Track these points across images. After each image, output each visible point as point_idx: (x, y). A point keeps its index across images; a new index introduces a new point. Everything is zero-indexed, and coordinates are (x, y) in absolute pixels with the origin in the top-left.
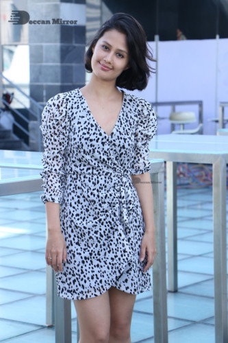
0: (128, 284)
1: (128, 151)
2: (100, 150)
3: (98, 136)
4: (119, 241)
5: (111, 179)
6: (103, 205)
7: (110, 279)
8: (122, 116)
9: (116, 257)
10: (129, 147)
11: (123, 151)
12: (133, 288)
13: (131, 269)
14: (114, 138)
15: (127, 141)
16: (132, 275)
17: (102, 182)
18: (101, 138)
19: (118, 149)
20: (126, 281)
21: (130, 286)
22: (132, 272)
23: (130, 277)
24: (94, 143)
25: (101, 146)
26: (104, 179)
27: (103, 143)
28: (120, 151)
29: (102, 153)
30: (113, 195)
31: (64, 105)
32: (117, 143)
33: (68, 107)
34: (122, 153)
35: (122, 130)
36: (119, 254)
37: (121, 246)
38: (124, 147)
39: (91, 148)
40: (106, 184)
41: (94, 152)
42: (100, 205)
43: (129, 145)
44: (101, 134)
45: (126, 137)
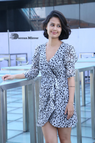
0: (55, 123)
1: (56, 68)
2: (45, 68)
3: (44, 63)
4: (50, 104)
5: (49, 79)
6: (45, 89)
7: (46, 120)
8: (56, 53)
9: (48, 111)
10: (56, 66)
11: (53, 68)
12: (57, 125)
13: (56, 117)
14: (50, 63)
15: (55, 64)
16: (57, 119)
17: (45, 80)
18: (45, 63)
19: (51, 67)
20: (54, 121)
21: (56, 124)
22: (57, 118)
23: (56, 120)
24: (42, 65)
25: (45, 66)
26: (46, 79)
27: (46, 65)
28: (52, 68)
29: (45, 69)
30: (48, 85)
31: (38, 50)
32: (51, 65)
33: (39, 50)
34: (53, 69)
35: (54, 60)
36: (49, 110)
37: (50, 106)
38: (53, 66)
39: (41, 68)
40: (47, 81)
41: (42, 69)
42: (44, 89)
43: (56, 65)
44: (45, 62)
45: (55, 62)
